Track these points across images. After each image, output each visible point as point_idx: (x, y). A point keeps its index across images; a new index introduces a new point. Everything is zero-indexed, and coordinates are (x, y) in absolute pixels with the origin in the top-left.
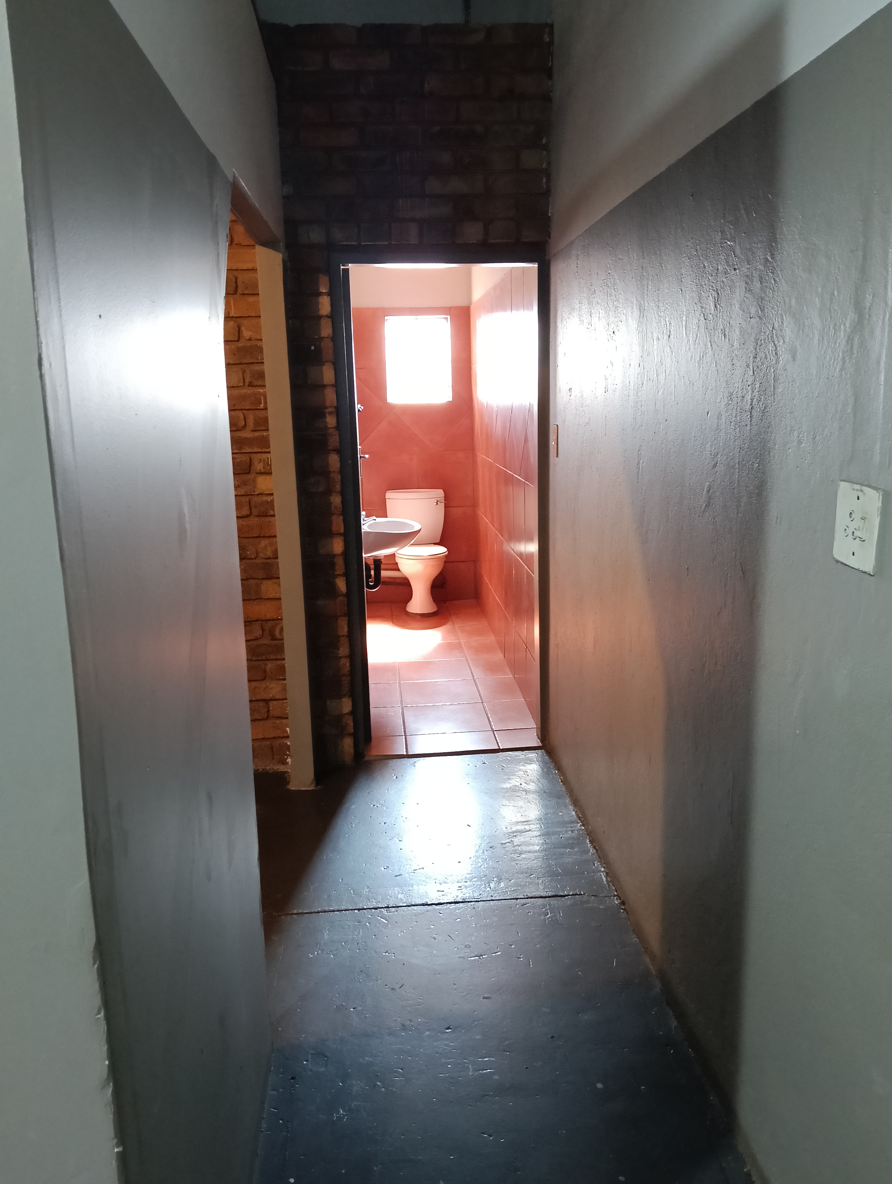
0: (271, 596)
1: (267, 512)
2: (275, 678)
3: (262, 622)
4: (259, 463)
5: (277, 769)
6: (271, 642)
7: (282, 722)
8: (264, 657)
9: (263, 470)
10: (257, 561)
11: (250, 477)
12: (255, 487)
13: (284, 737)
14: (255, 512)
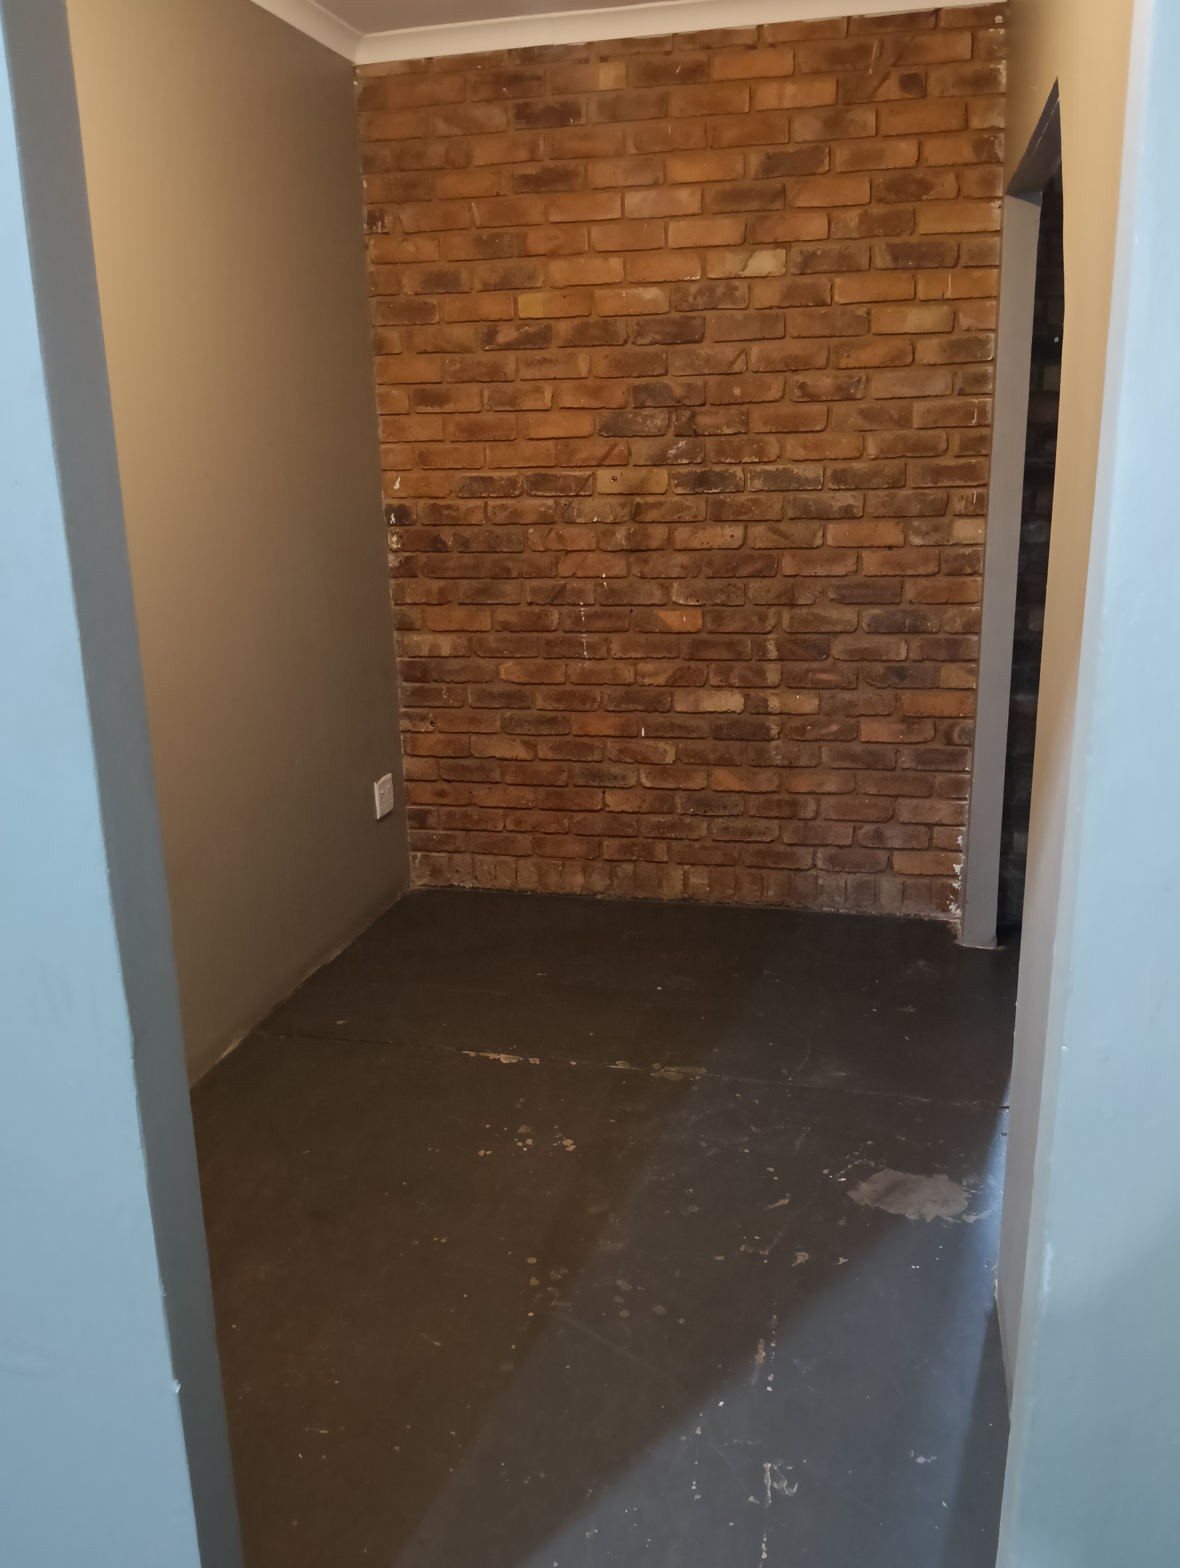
0: (953, 686)
1: (962, 570)
2: (944, 796)
3: (937, 720)
4: (959, 500)
5: (936, 917)
6: (945, 747)
7: (948, 856)
8: (934, 766)
9: (963, 512)
10: (941, 636)
11: (945, 520)
12: (950, 534)
13: (948, 876)
14: (945, 568)
